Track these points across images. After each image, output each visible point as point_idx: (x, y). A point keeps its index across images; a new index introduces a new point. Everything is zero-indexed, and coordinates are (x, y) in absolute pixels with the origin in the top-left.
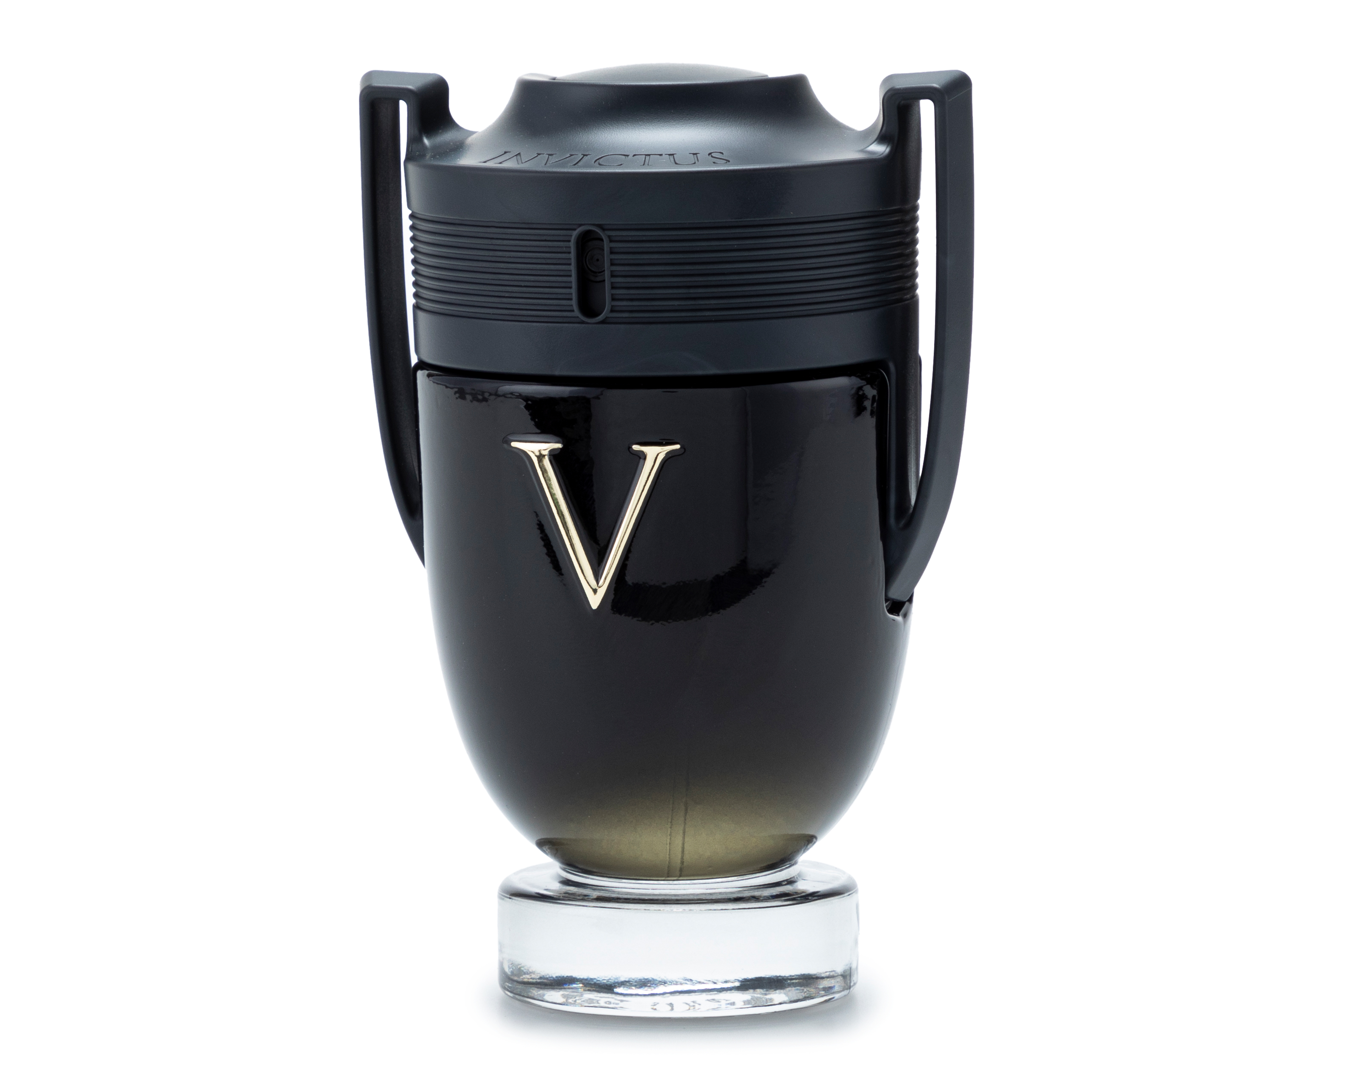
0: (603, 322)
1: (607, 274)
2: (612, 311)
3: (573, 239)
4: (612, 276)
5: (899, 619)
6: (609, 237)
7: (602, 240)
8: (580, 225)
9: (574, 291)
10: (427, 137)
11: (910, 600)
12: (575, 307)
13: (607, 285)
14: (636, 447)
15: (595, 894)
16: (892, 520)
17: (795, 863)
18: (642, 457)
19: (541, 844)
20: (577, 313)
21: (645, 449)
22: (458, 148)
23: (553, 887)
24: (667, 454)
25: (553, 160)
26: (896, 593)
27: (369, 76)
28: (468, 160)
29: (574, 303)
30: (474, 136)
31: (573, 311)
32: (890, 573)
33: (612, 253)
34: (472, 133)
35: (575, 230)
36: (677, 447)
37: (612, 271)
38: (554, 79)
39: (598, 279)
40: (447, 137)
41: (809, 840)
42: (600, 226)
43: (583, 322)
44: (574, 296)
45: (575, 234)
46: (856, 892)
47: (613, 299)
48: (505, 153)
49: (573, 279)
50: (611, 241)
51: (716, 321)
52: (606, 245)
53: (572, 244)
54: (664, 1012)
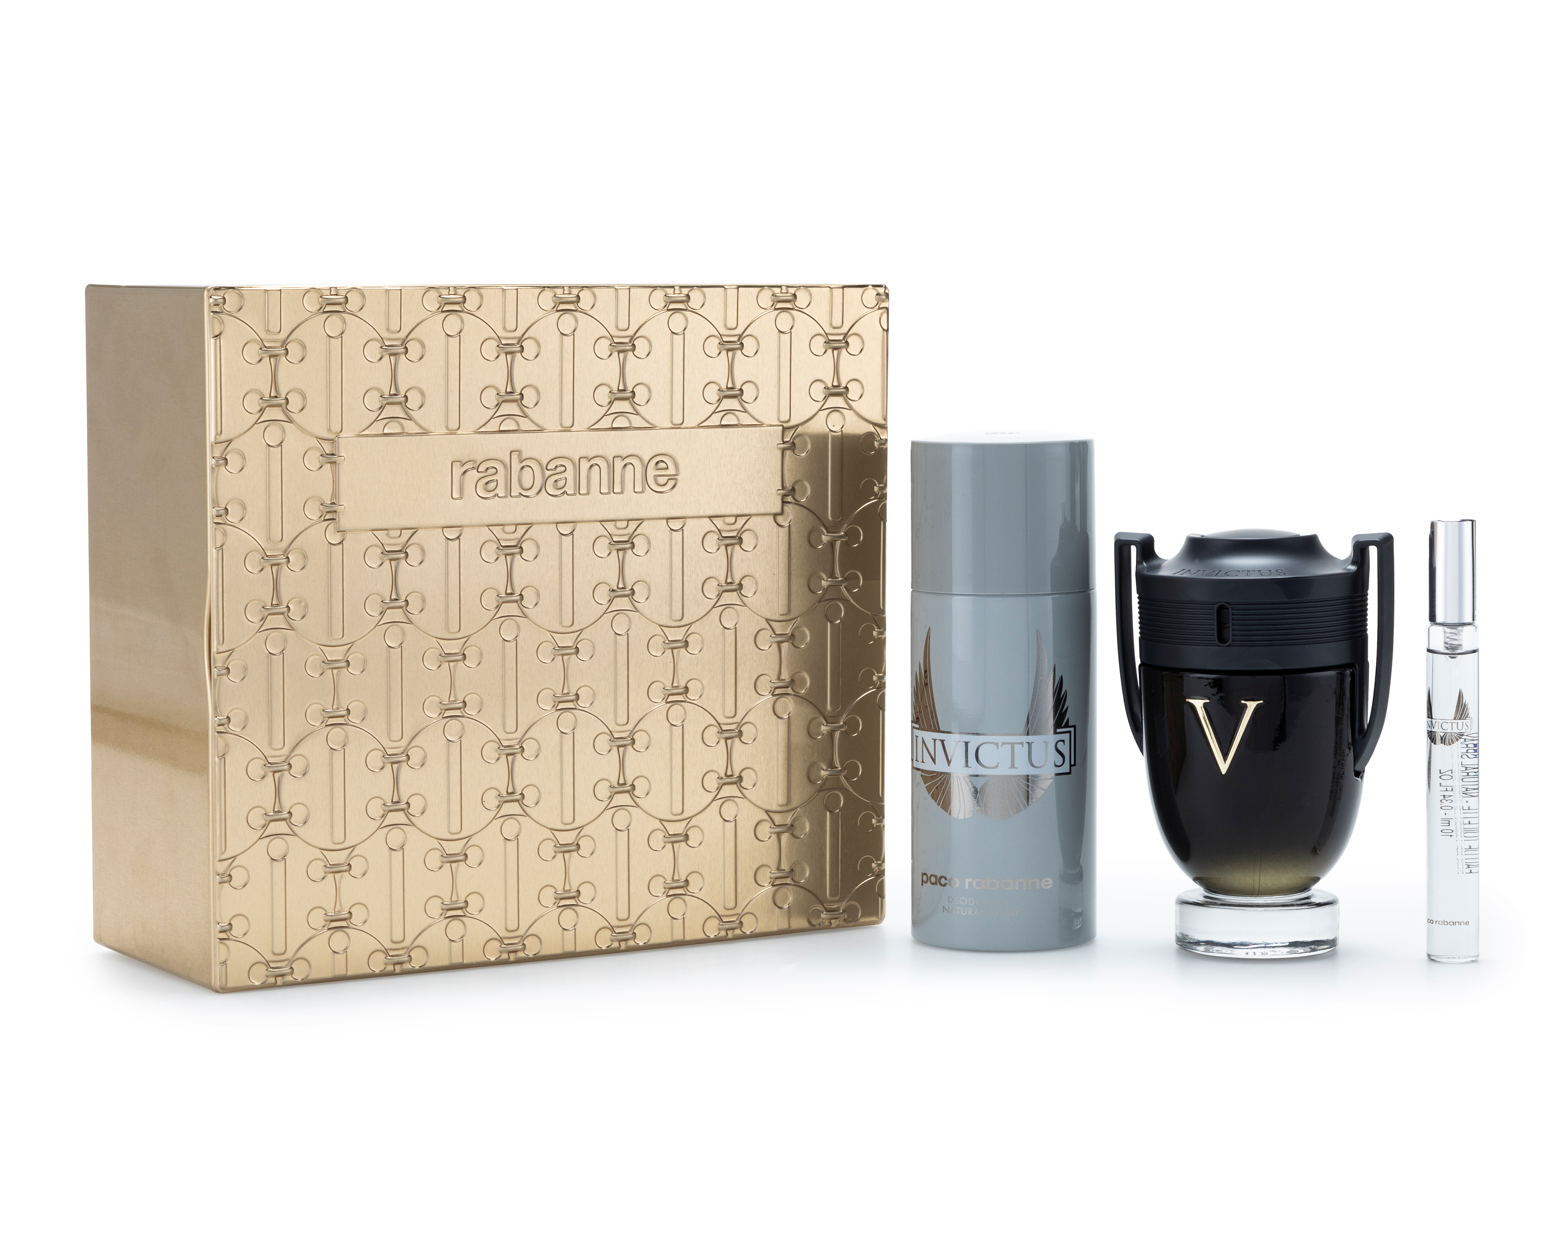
0: (1228, 646)
1: (1231, 624)
2: (1233, 641)
3: (1215, 609)
4: (1233, 625)
5: (1359, 779)
6: (1232, 608)
7: (1228, 609)
8: (1219, 602)
9: (1215, 632)
10: (1145, 563)
11: (1364, 771)
12: (1216, 639)
13: (1231, 629)
14: (1243, 702)
15: (1221, 902)
16: (1357, 735)
17: (1311, 890)
18: (1245, 706)
19: (1195, 879)
20: (1217, 642)
21: (1247, 703)
22: (1158, 567)
23: (1200, 898)
24: (1257, 705)
25: (1205, 573)
26: (1358, 768)
27: (1117, 535)
28: (1163, 572)
29: (1216, 637)
30: (1167, 561)
31: (1215, 641)
32: (1356, 759)
33: (1233, 615)
34: (1165, 560)
35: (1216, 604)
36: (1262, 702)
37: (1233, 623)
38: (1203, 536)
39: (1227, 626)
40: (1155, 562)
41: (1316, 880)
42: (1227, 603)
43: (1219, 646)
44: (1216, 634)
45: (1216, 607)
46: (1338, 903)
47: (1233, 636)
48: (1183, 570)
49: (1215, 627)
50: (1232, 610)
51: (1280, 645)
52: (1231, 611)
53: (1215, 611)
54: (1251, 956)
